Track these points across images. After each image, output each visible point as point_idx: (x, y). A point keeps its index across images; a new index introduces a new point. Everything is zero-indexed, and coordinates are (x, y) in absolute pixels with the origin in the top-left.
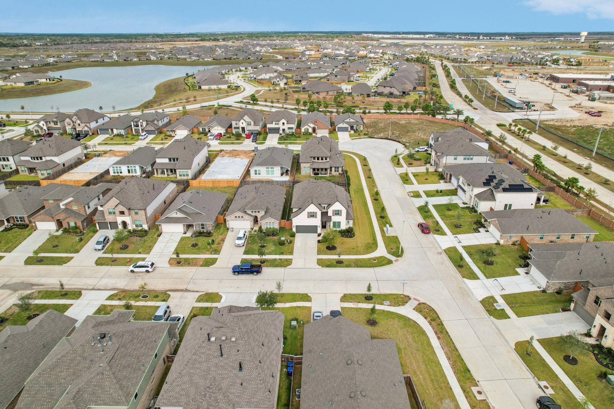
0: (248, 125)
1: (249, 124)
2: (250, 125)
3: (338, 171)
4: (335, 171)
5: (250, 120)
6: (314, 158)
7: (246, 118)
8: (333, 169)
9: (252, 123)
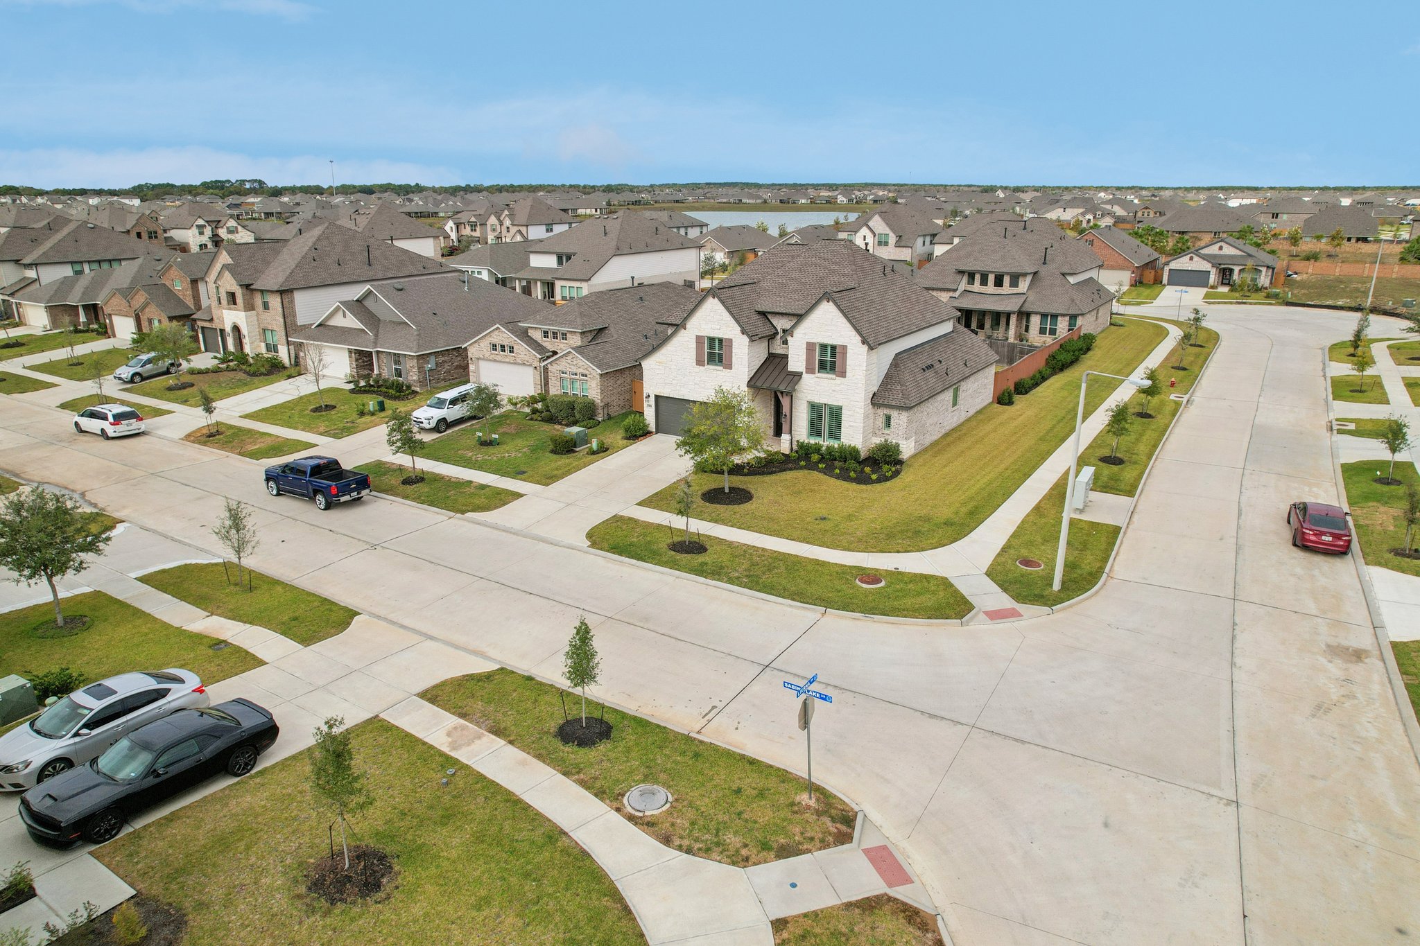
0: (880, 244)
1: (883, 243)
2: (886, 244)
3: (1053, 332)
4: (1042, 331)
5: (887, 231)
6: (971, 276)
7: (877, 223)
8: (1035, 321)
9: (892, 239)
